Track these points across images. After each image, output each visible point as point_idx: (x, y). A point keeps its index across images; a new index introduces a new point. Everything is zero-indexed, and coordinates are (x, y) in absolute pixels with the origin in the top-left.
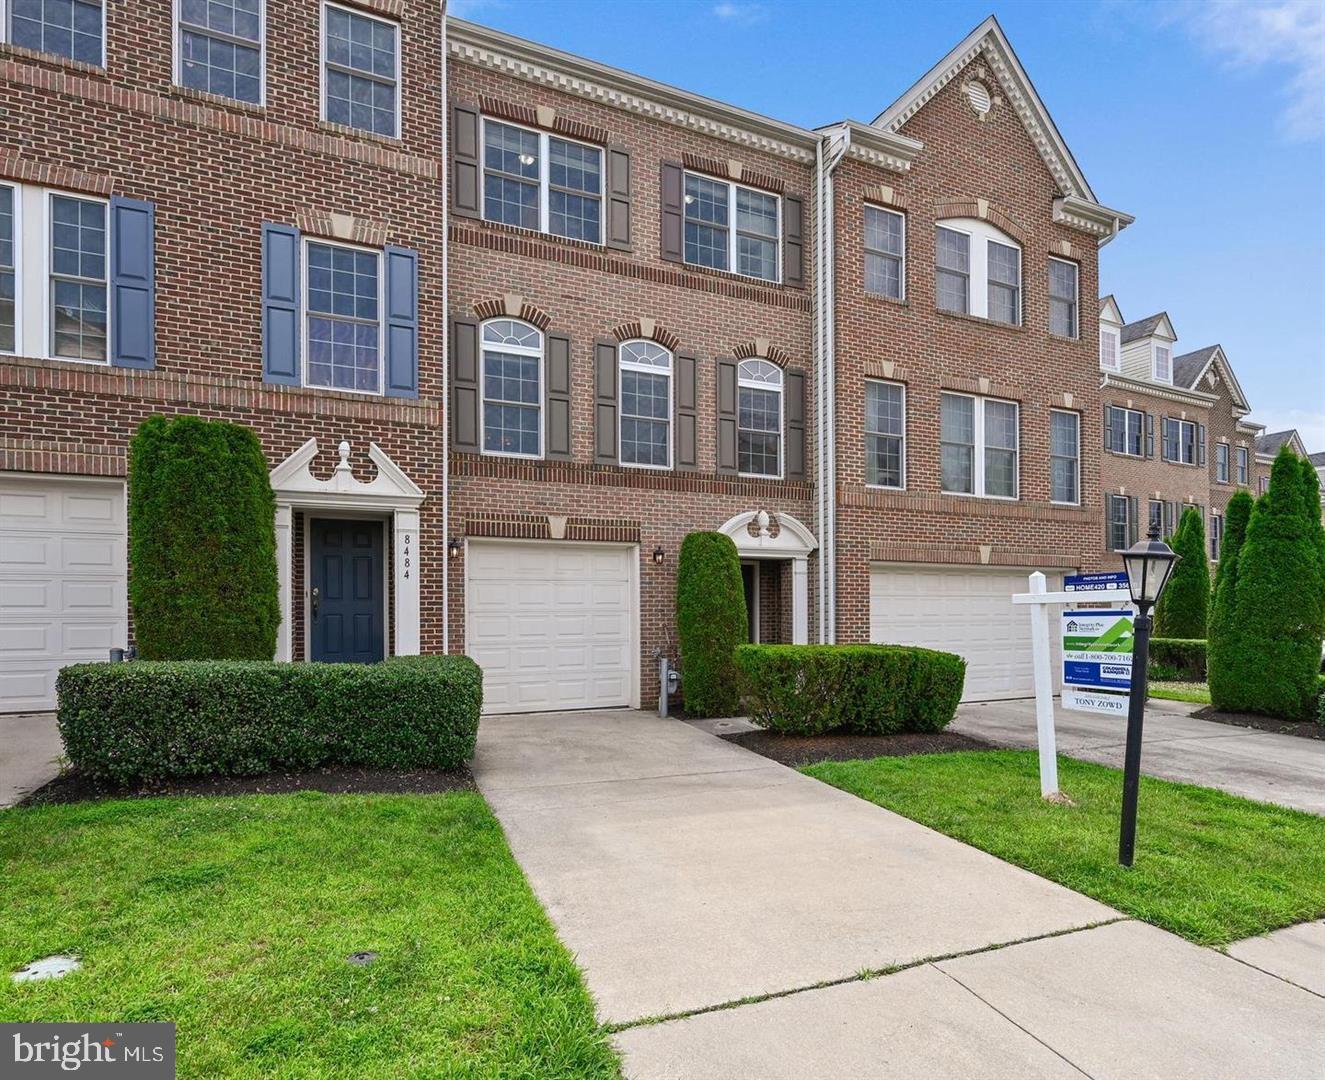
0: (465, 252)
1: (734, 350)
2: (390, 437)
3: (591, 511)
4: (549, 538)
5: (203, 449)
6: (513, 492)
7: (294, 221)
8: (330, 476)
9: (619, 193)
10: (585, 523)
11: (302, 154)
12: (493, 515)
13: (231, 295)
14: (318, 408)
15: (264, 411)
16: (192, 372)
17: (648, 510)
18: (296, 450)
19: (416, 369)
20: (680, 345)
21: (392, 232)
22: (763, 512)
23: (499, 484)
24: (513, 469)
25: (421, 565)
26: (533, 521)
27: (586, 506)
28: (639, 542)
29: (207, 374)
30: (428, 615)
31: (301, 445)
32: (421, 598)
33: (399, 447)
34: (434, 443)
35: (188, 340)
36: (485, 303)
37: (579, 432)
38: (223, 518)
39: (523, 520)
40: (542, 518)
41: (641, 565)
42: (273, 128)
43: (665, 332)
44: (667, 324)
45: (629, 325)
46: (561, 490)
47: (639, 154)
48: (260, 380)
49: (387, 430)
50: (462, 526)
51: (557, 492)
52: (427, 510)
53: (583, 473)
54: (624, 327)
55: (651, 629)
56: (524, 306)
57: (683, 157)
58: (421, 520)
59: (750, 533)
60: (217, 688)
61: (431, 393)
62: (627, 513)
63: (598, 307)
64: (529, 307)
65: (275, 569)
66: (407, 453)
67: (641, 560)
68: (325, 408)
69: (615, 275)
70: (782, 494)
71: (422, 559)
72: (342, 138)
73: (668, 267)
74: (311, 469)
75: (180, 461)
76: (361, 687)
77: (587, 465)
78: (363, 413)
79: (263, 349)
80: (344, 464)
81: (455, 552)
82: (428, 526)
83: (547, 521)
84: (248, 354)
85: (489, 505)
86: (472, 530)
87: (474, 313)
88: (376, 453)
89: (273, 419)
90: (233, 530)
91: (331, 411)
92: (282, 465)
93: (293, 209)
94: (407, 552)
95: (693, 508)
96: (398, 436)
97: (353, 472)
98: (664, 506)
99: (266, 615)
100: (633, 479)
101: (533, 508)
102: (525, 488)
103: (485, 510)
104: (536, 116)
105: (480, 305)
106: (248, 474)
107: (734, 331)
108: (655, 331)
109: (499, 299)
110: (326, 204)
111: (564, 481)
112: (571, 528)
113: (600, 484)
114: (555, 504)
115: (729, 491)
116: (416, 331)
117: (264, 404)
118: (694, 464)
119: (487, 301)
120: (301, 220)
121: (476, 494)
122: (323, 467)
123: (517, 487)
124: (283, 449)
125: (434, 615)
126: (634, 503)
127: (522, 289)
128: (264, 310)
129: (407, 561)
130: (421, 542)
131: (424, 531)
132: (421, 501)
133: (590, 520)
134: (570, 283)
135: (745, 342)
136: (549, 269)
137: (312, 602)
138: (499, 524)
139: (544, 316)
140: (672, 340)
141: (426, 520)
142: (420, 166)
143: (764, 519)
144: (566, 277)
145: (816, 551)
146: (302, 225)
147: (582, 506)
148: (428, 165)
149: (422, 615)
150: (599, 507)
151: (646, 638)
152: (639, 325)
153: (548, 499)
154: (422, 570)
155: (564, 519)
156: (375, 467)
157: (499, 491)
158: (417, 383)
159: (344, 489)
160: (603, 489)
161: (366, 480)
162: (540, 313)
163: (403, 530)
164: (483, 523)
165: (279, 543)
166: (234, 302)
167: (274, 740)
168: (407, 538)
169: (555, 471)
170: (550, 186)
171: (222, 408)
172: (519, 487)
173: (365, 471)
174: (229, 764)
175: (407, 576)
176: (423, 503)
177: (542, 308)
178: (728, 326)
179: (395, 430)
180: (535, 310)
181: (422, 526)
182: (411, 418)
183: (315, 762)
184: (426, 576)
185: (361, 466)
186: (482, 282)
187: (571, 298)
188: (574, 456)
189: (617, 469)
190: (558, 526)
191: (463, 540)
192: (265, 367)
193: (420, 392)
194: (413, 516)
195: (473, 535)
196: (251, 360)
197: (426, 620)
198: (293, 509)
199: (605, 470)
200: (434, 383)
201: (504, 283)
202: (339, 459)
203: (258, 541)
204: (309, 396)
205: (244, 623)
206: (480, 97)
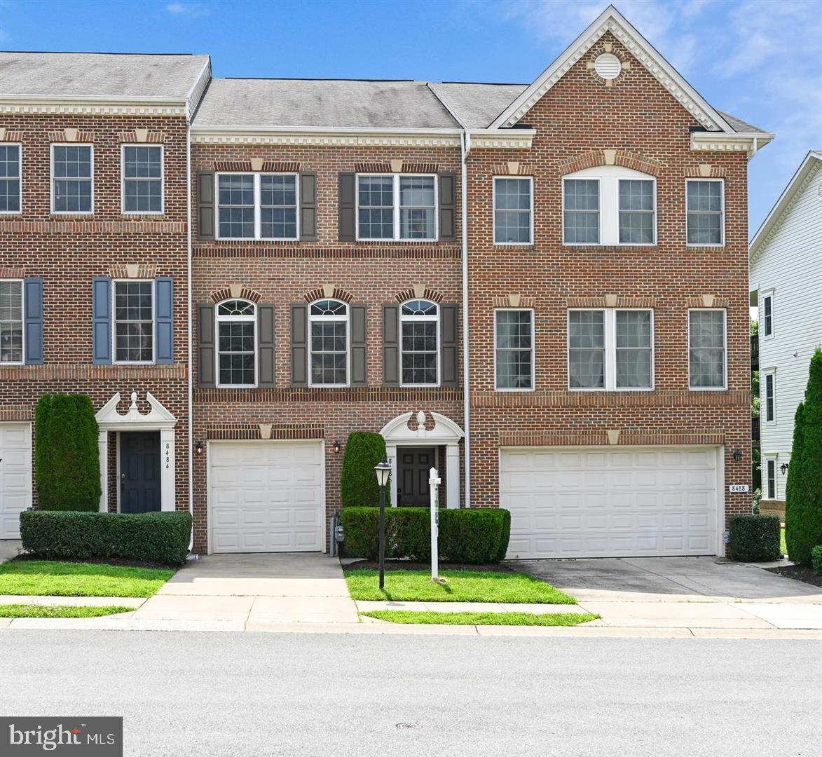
0: (206, 263)
1: (397, 297)
2: (158, 387)
3: (289, 419)
4: (260, 438)
5: (65, 411)
6: (236, 410)
7: (108, 273)
8: (127, 412)
9: (308, 203)
10: (285, 427)
11: (112, 235)
12: (224, 426)
13: (78, 319)
14: (121, 375)
15: (93, 380)
16: (60, 363)
17: (330, 416)
18: (109, 399)
19: (172, 346)
20: (354, 299)
21: (159, 268)
22: (421, 412)
23: (227, 406)
24: (236, 396)
25: (176, 460)
26: (249, 428)
27: (285, 416)
28: (323, 437)
29: (67, 363)
30: (180, 489)
31: (112, 396)
32: (176, 480)
33: (164, 392)
34: (183, 388)
35: (58, 346)
36: (218, 293)
37: (281, 367)
38: (74, 443)
39: (243, 427)
40: (255, 426)
41: (326, 454)
42: (97, 224)
43: (342, 291)
44: (343, 286)
45: (315, 291)
46: (268, 407)
47: (322, 173)
48: (92, 363)
49: (157, 383)
50: (205, 433)
51: (266, 408)
52: (180, 429)
53: (283, 394)
54: (312, 293)
55: (332, 498)
56: (243, 290)
57: (356, 167)
58: (176, 434)
59: (410, 428)
60: (71, 521)
61: (181, 359)
62: (314, 419)
63: (293, 283)
64: (246, 291)
65: (98, 466)
66: (168, 396)
67: (326, 450)
68: (124, 375)
69: (305, 259)
70: (437, 397)
71: (176, 457)
72: (133, 221)
73: (345, 246)
74: (117, 409)
75: (56, 417)
76: (127, 523)
77: (286, 389)
78: (144, 376)
79: (93, 347)
80: (134, 405)
81: (199, 450)
82: (180, 437)
83: (259, 427)
84: (86, 349)
85: (222, 420)
86: (211, 436)
87: (212, 299)
88: (150, 397)
89: (98, 384)
90: (79, 448)
91: (127, 376)
92: (103, 408)
93: (107, 266)
94: (167, 454)
95: (363, 412)
96: (163, 386)
97: (139, 409)
98: (343, 412)
99: (93, 490)
100: (319, 395)
101: (250, 420)
102: (244, 407)
103: (219, 423)
104: (250, 165)
105: (215, 294)
106: (85, 420)
107: (396, 283)
108: (334, 293)
109: (227, 288)
110: (124, 260)
111: (270, 400)
112: (275, 431)
113: (295, 401)
114: (265, 416)
115: (392, 398)
116: (172, 324)
117: (94, 376)
118: (364, 381)
119: (220, 291)
120: (112, 272)
121: (213, 413)
122: (123, 408)
123: (239, 407)
124: (103, 399)
125: (183, 489)
126: (320, 412)
127: (242, 279)
128: (93, 325)
129: (168, 459)
130: (176, 447)
131: (178, 441)
132: (175, 424)
133: (288, 425)
134: (274, 269)
135: (405, 289)
136: (260, 263)
137: (121, 481)
138: (227, 431)
139: (257, 294)
140: (348, 296)
141: (178, 434)
142: (175, 226)
143: (421, 416)
144: (271, 266)
145: (463, 439)
146: (112, 275)
147: (283, 416)
148: (179, 225)
149: (176, 490)
150: (294, 416)
151: (329, 504)
152: (322, 290)
153: (259, 413)
154: (176, 463)
155: (270, 426)
156: (150, 405)
157: (227, 410)
158: (173, 354)
159: (134, 420)
160: (297, 403)
161: (146, 413)
162: (254, 293)
163: (166, 441)
164: (218, 431)
165: (100, 451)
166: (79, 323)
167: (93, 544)
168: (168, 445)
169: (264, 394)
170: (261, 207)
171: (74, 380)
172: (241, 407)
173: (145, 408)
174: (76, 552)
175: (167, 467)
176: (177, 424)
177: (255, 289)
178: (391, 279)
179: (161, 383)
180: (250, 292)
181: (176, 437)
182: (170, 375)
183: (108, 554)
184: (179, 467)
185: (143, 405)
186: (216, 279)
187: (275, 279)
188: (276, 383)
189: (307, 389)
190: (266, 430)
191: (205, 442)
192: (94, 356)
193: (175, 359)
194: (171, 432)
195: (211, 438)
196: (87, 353)
197: (179, 493)
198: (108, 432)
199: (298, 391)
200: (182, 353)
201: (231, 277)
202: (131, 402)
203: (90, 453)
204: (116, 369)
205: (84, 495)
206: (215, 162)
